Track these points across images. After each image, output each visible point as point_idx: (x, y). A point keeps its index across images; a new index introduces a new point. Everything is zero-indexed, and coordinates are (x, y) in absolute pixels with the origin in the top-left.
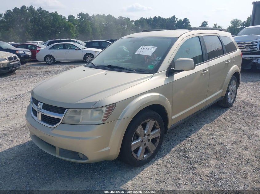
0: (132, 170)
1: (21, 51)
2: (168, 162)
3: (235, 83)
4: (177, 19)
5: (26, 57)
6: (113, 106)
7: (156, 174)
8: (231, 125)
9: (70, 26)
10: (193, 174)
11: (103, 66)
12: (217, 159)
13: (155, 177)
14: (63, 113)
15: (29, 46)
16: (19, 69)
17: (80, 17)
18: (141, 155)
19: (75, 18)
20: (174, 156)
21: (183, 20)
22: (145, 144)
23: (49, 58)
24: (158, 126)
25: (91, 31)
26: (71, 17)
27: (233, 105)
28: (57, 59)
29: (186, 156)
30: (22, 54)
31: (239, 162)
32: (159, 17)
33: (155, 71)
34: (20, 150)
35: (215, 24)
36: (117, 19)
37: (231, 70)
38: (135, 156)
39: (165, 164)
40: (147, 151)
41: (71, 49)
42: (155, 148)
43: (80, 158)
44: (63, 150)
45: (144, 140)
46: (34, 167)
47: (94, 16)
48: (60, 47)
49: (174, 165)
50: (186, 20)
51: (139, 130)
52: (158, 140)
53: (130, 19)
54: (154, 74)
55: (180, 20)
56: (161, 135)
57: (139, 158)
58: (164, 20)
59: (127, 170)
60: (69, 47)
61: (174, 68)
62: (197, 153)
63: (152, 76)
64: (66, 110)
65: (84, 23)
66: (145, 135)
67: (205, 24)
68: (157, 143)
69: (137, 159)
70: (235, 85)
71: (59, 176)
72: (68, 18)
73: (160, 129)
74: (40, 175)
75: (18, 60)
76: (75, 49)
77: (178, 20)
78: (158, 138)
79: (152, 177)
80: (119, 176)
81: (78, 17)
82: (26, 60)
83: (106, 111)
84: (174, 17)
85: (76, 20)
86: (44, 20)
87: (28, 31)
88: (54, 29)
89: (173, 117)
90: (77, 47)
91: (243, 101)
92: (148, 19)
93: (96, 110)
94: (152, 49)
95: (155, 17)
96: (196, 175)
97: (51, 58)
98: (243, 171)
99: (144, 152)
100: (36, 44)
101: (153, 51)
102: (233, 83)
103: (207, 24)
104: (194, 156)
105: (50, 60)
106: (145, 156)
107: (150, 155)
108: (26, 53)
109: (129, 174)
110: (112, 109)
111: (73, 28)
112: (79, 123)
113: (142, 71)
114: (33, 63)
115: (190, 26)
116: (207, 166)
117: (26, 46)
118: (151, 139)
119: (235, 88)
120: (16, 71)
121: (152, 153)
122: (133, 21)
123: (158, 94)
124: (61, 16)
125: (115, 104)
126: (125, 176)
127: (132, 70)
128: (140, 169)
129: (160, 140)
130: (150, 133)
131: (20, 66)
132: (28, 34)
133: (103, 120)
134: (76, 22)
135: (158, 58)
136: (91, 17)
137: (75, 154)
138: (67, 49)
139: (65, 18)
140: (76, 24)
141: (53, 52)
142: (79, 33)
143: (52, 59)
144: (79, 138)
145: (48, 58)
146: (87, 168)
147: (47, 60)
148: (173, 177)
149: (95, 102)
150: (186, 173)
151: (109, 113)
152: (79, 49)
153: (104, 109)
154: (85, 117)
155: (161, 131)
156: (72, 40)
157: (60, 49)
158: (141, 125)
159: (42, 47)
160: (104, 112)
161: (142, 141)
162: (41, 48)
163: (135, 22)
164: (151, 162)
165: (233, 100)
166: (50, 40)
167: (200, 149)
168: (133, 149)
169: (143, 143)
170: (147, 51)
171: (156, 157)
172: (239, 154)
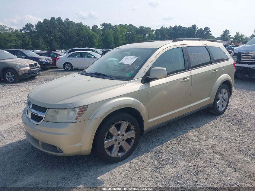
0: (107, 166)
1: (43, 59)
2: (141, 161)
3: (227, 92)
4: (197, 28)
5: (47, 64)
6: (86, 107)
7: (126, 171)
8: (214, 131)
9: (93, 35)
10: (159, 172)
11: (91, 73)
12: (187, 161)
13: (125, 173)
14: (44, 112)
15: (52, 54)
16: (39, 75)
17: (103, 27)
18: (115, 153)
19: (99, 28)
20: (148, 156)
21: (203, 29)
22: (119, 143)
23: (68, 65)
24: (133, 128)
25: (113, 40)
26: (95, 27)
27: (225, 112)
28: (75, 66)
29: (159, 157)
30: (44, 61)
31: (207, 164)
32: (180, 27)
33: (131, 78)
34: (19, 144)
35: (237, 33)
36: (138, 28)
37: (219, 78)
38: (108, 153)
39: (137, 162)
40: (121, 149)
41: (88, 57)
42: (130, 147)
43: (57, 152)
44: (44, 143)
45: (118, 139)
46: (26, 158)
47: (116, 26)
48: (78, 55)
49: (145, 163)
50: (207, 28)
51: (112, 130)
52: (133, 141)
53: (150, 28)
54: (130, 81)
55: (201, 29)
56: (136, 135)
57: (112, 156)
58: (184, 29)
59: (102, 165)
60: (86, 56)
61: (150, 75)
62: (171, 155)
63: (128, 83)
64: (48, 109)
65: (107, 33)
66: (119, 135)
67: (227, 32)
68: (132, 143)
69: (111, 156)
70: (227, 94)
71: (43, 166)
72: (92, 28)
73: (135, 130)
74: (29, 165)
75: (38, 67)
76: (91, 57)
77: (199, 29)
78: (133, 138)
79: (121, 173)
80: (93, 170)
81: (101, 27)
82: (47, 67)
83: (79, 111)
84: (195, 26)
85: (99, 29)
86: (70, 30)
87: (55, 40)
88: (79, 38)
89: (150, 120)
90: (93, 56)
91: (236, 110)
92: (168, 28)
93: (72, 110)
94: (133, 59)
95: (176, 26)
96: (162, 173)
97: (69, 65)
98: (206, 173)
99: (118, 150)
100: (58, 53)
101: (134, 61)
102: (223, 91)
103: (229, 33)
104: (166, 157)
105: (68, 67)
106: (119, 154)
107: (124, 153)
108: (47, 60)
109: (103, 169)
110: (85, 110)
111: (96, 37)
112: (57, 121)
113: (121, 78)
114: (54, 70)
115: (211, 34)
116: (175, 166)
117: (49, 55)
118: (125, 140)
119: (227, 97)
120: (37, 77)
121: (127, 152)
122: (153, 30)
123: (133, 99)
124: (86, 26)
125: (87, 105)
126: (99, 170)
127: (112, 77)
128: (114, 165)
129: (135, 141)
130: (124, 134)
131: (40, 72)
132: (55, 43)
133: (76, 119)
134: (99, 32)
135: (136, 67)
136: (113, 27)
137: (54, 148)
138: (85, 57)
139: (89, 27)
140: (99, 34)
141: (71, 60)
142: (101, 42)
143: (70, 67)
144: (55, 134)
145: (66, 66)
146: (69, 162)
147: (66, 67)
148: (140, 174)
149: (70, 103)
150: (153, 171)
151: (81, 114)
152: (95, 58)
153: (77, 110)
154: (62, 116)
155: (135, 132)
156: (90, 49)
157: (78, 57)
158: (114, 126)
159: (63, 54)
160: (77, 113)
161: (116, 140)
162: (61, 56)
163: (155, 31)
164: (125, 160)
165: (224, 108)
166: (70, 49)
167: (175, 152)
168: (106, 147)
169: (117, 142)
170: (129, 60)
171: (132, 156)
172: (210, 158)
